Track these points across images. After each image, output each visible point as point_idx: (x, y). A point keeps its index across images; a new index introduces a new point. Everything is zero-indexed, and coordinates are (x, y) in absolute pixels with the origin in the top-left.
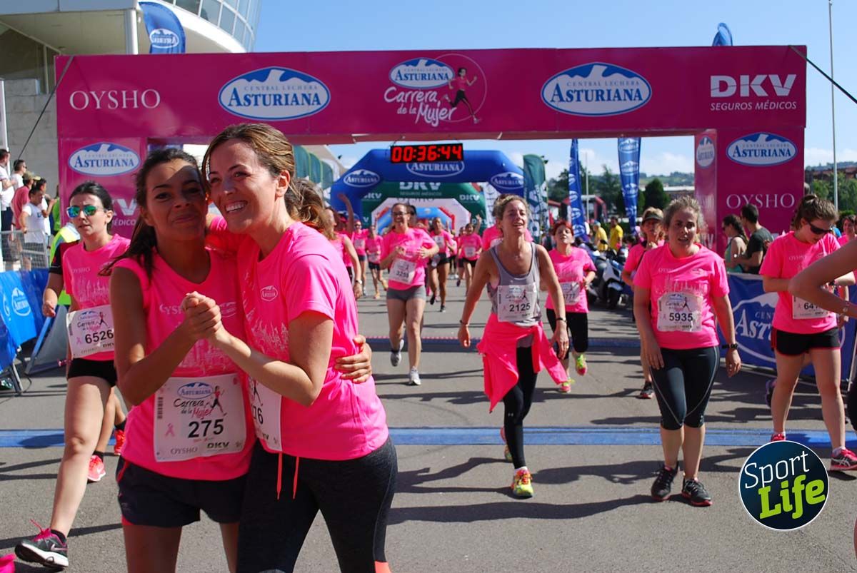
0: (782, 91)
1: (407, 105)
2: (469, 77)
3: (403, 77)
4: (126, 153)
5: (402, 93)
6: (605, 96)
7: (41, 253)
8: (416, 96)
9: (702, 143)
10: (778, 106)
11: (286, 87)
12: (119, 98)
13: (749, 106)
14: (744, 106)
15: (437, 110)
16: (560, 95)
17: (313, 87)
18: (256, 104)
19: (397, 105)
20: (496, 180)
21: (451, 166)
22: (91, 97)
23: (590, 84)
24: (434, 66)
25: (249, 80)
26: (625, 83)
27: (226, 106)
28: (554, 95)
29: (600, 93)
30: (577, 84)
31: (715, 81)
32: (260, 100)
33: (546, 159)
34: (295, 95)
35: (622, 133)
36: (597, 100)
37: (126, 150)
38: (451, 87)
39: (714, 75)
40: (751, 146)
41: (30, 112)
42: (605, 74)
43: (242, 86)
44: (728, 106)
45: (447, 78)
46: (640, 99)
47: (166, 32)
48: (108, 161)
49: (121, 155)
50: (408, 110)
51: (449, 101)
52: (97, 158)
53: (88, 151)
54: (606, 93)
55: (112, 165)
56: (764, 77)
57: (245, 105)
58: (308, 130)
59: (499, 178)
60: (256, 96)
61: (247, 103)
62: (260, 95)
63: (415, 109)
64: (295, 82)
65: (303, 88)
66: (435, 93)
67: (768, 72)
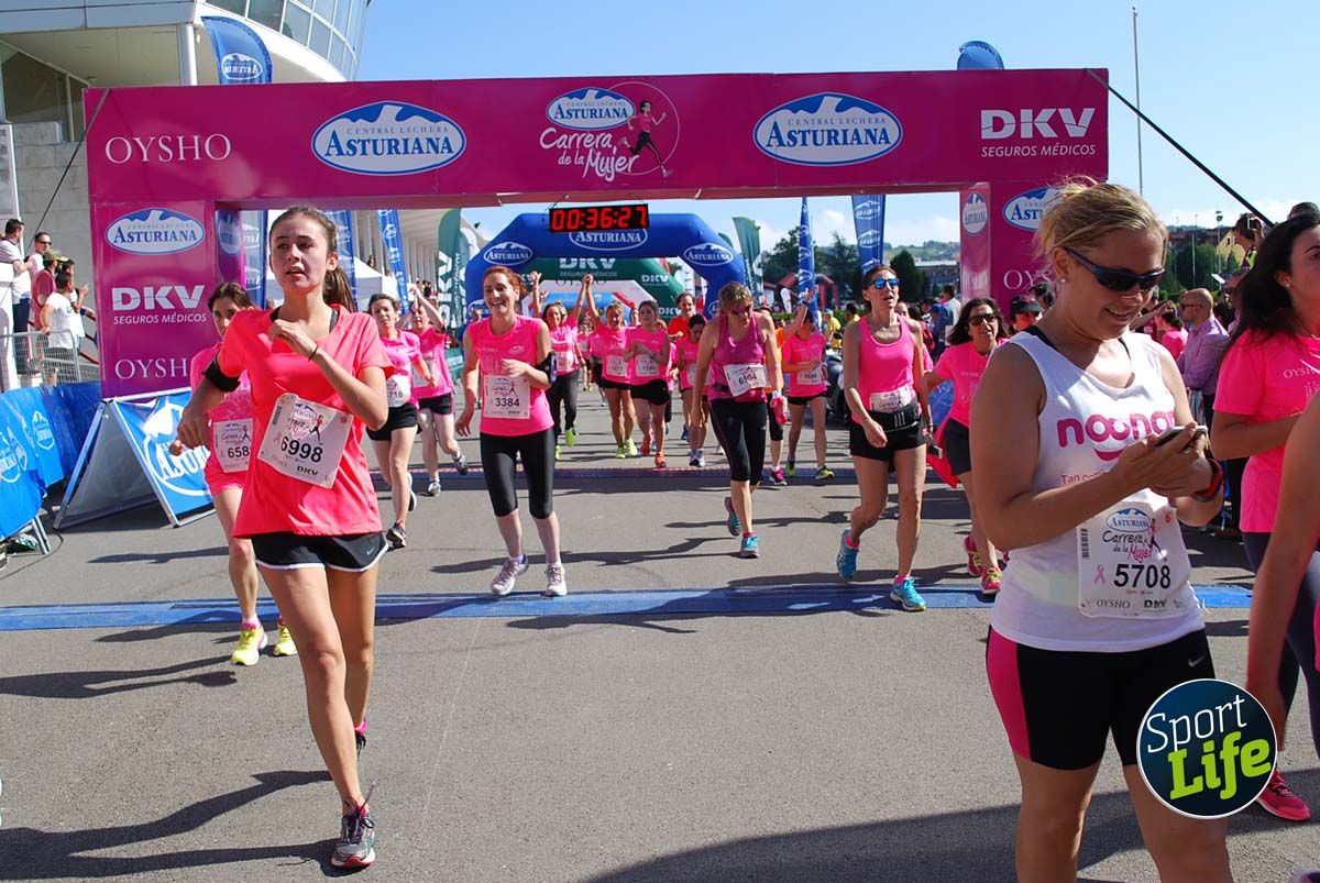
0: (1077, 131)
1: (571, 153)
2: (656, 113)
3: (565, 114)
4: (185, 223)
5: (565, 136)
6: (840, 138)
7: (69, 362)
8: (583, 139)
9: (971, 201)
10: (1071, 150)
11: (405, 130)
12: (174, 146)
13: (1032, 151)
14: (1026, 151)
15: (613, 158)
16: (779, 137)
17: (442, 130)
18: (364, 153)
19: (557, 152)
20: (691, 254)
21: (629, 235)
22: (135, 144)
23: (819, 122)
24: (607, 99)
25: (354, 121)
26: (867, 121)
27: (323, 155)
28: (771, 137)
29: (833, 134)
30: (802, 122)
31: (987, 117)
32: (369, 147)
33: (757, 224)
34: (417, 140)
35: (860, 189)
36: (830, 143)
37: (185, 219)
38: (631, 128)
39: (984, 109)
40: (1036, 204)
41: (48, 168)
42: (839, 109)
43: (343, 127)
44: (1004, 150)
45: (626, 114)
46: (887, 142)
47: (242, 58)
48: (160, 234)
49: (178, 226)
50: (573, 159)
51: (629, 146)
52: (145, 231)
53: (132, 220)
54: (841, 134)
55: (166, 239)
56: (1054, 110)
57: (348, 154)
58: (435, 188)
59: (694, 252)
60: (364, 142)
61: (351, 152)
62: (369, 140)
63: (582, 157)
64: (417, 121)
65: (428, 129)
66: (610, 136)
67: (1057, 105)
